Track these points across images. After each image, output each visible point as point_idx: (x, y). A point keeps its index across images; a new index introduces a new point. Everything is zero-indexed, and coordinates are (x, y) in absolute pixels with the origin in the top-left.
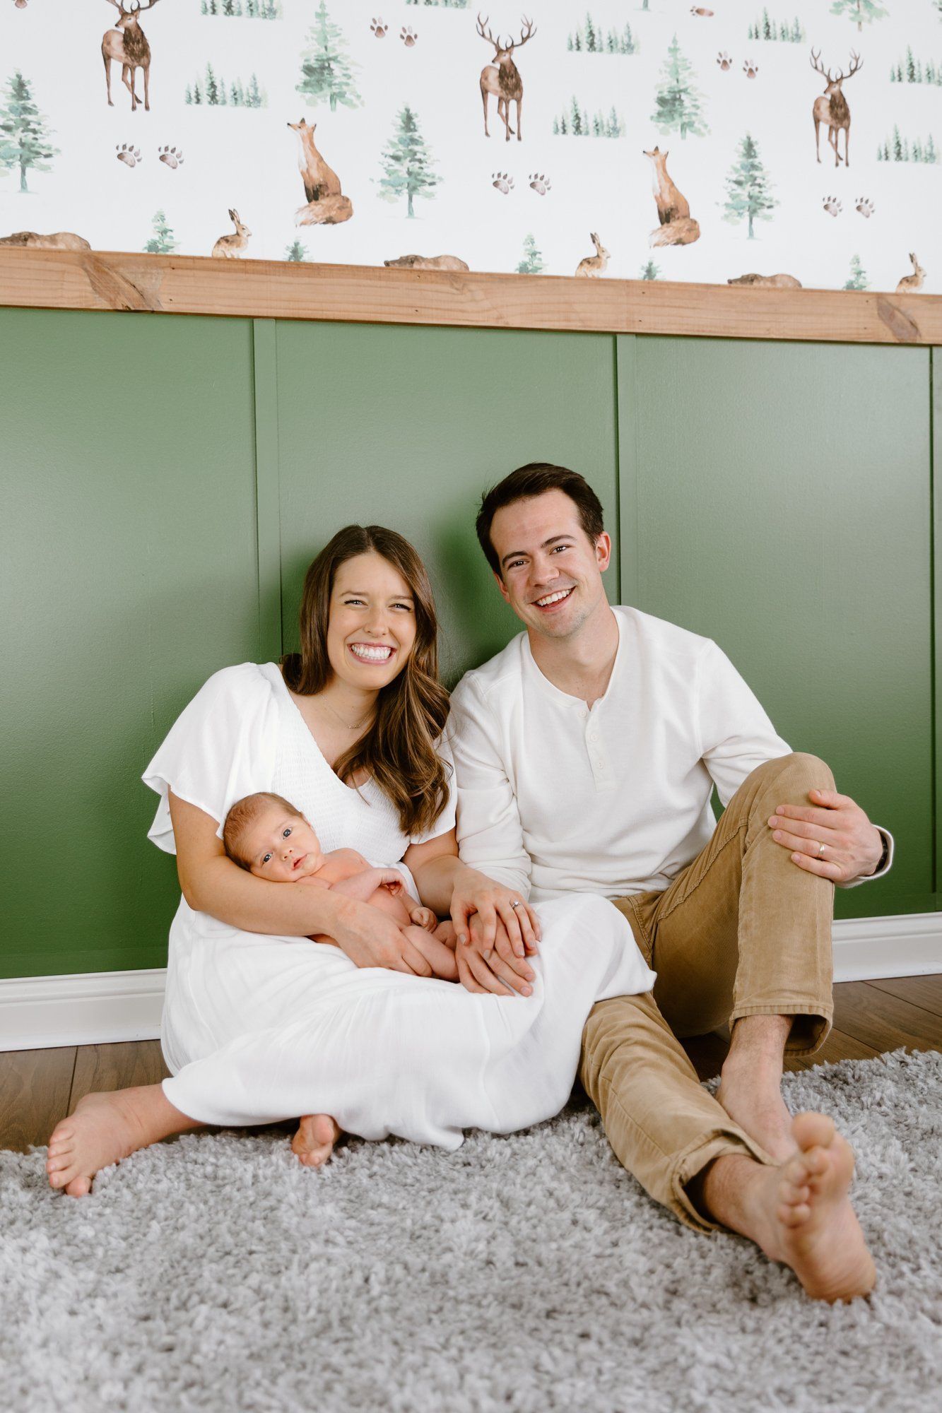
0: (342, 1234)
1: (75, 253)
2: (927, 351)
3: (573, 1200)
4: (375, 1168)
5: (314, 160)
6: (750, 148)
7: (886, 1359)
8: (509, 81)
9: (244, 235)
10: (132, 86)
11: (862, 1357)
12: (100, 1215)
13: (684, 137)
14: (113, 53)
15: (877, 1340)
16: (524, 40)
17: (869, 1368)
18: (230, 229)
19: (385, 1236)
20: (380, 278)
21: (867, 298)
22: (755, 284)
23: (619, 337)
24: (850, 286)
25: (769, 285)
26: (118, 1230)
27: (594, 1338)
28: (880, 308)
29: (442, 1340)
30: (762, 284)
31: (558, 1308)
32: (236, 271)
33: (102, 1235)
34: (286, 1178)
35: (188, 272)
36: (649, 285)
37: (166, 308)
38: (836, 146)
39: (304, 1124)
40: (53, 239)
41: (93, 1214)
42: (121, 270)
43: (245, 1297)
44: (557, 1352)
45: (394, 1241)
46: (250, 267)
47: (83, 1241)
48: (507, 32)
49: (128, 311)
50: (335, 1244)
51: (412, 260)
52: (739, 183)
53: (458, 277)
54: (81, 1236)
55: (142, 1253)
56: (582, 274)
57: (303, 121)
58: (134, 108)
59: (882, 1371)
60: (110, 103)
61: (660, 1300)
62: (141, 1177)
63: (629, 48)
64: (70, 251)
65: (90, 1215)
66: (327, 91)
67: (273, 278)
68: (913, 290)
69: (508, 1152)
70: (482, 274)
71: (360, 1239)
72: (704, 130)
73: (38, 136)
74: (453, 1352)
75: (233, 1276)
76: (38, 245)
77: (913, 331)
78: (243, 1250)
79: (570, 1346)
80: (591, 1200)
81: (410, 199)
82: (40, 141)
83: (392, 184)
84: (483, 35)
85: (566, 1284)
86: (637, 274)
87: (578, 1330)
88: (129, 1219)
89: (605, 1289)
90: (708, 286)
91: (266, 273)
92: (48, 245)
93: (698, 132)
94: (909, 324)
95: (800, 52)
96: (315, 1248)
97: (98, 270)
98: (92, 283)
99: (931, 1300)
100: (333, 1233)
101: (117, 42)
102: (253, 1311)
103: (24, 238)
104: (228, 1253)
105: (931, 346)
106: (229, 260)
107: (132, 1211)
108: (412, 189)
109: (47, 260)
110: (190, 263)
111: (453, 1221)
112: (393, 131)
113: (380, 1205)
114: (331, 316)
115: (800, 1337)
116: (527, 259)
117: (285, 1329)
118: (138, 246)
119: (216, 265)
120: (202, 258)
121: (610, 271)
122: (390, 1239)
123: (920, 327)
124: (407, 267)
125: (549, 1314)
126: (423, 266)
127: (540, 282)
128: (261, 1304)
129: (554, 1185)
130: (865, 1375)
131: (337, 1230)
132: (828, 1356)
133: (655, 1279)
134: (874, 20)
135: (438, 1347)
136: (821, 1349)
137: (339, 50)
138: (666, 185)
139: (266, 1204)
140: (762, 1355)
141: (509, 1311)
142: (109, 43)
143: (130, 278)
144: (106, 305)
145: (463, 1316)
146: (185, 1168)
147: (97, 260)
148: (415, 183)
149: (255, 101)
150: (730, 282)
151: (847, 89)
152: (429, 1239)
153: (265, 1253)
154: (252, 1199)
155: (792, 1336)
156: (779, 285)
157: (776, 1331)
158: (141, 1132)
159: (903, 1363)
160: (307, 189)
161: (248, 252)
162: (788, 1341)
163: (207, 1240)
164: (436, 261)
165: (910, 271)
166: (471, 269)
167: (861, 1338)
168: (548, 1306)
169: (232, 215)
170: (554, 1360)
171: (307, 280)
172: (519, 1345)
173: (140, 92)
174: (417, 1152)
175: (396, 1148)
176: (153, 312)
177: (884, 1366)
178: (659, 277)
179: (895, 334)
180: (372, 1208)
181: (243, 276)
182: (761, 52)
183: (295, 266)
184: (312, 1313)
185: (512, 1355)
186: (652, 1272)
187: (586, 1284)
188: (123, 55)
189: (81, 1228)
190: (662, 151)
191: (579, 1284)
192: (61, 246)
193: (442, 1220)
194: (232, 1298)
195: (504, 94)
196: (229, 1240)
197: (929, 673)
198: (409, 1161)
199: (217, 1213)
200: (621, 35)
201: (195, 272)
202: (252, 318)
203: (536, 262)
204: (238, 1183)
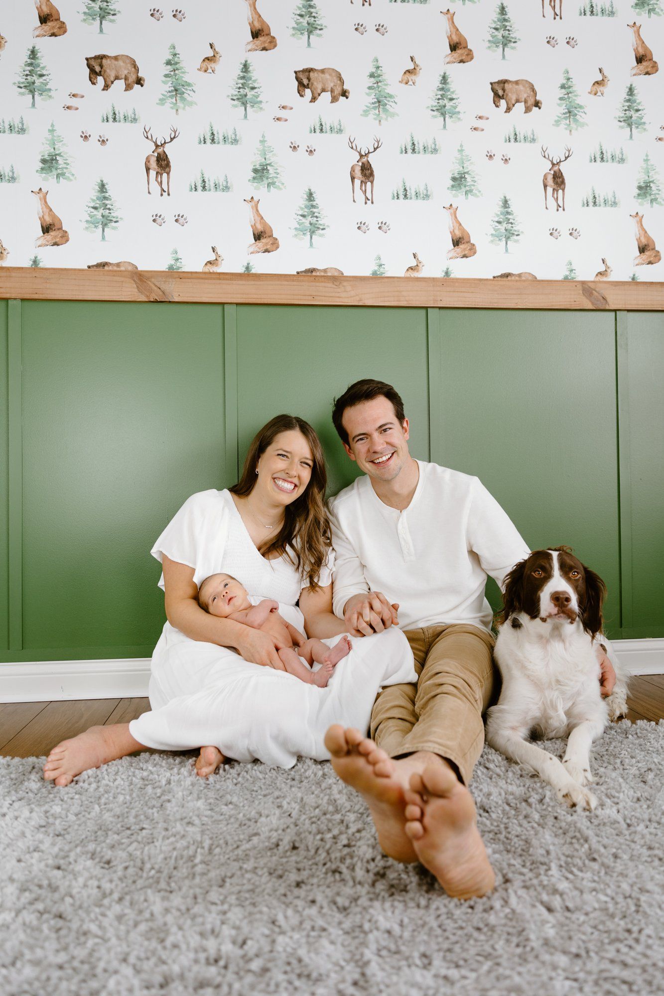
0: (200, 819)
1: (129, 271)
2: (613, 314)
3: (345, 807)
4: (240, 779)
5: (258, 219)
6: (506, 203)
7: (505, 936)
8: (367, 172)
9: (220, 260)
10: (161, 184)
11: (489, 933)
12: (72, 799)
13: (467, 199)
14: (151, 167)
15: (503, 921)
16: (375, 149)
17: (491, 942)
18: (212, 257)
19: (225, 822)
20: (293, 281)
21: (576, 284)
22: (509, 278)
23: (429, 309)
24: (566, 278)
25: (517, 278)
26: (75, 809)
27: (318, 904)
28: (584, 290)
29: (222, 898)
30: (513, 278)
31: (305, 881)
32: (214, 279)
33: (64, 812)
34: (182, 783)
35: (189, 280)
36: (447, 280)
37: (176, 299)
38: (557, 200)
39: (202, 751)
40: (118, 265)
41: (68, 798)
42: (153, 280)
43: (121, 858)
44: (290, 912)
45: (229, 826)
46: (222, 276)
47: (52, 815)
48: (365, 145)
49: (156, 302)
50: (193, 824)
51: (312, 271)
52: (499, 222)
53: (336, 279)
54: (52, 811)
55: (80, 825)
56: (408, 275)
57: (252, 198)
58: (162, 195)
59: (500, 945)
60: (149, 193)
61: (370, 881)
62: (106, 777)
63: (435, 151)
64: (126, 271)
65: (66, 799)
66: (266, 182)
67: (234, 282)
68: (605, 279)
69: (320, 773)
70: (350, 277)
71: (210, 823)
72: (478, 194)
73: (111, 211)
74: (226, 907)
75: (122, 844)
76: (110, 268)
77: (604, 302)
78: (138, 827)
79: (300, 909)
80: (357, 808)
81: (311, 237)
82: (112, 214)
83: (301, 230)
84: (352, 148)
85: (316, 864)
86: (440, 274)
87: (310, 898)
88: (86, 802)
89: (340, 870)
90: (480, 280)
91: (231, 280)
92: (115, 268)
93: (475, 195)
94: (601, 298)
95: (536, 148)
96: (179, 827)
97: (141, 280)
98: (137, 287)
99: (548, 894)
100: (194, 818)
101: (153, 161)
102: (120, 868)
103: (103, 265)
104: (129, 829)
105: (615, 311)
106: (210, 273)
107: (91, 797)
108: (312, 233)
109: (114, 276)
110: (190, 275)
111: (267, 816)
112: (302, 201)
113: (231, 803)
114: (266, 301)
115: (452, 914)
116: (376, 268)
117: (134, 882)
118: (163, 267)
119: (203, 276)
120: (196, 273)
121: (424, 273)
122: (228, 824)
123: (608, 300)
124: (309, 274)
125: (298, 885)
126: (318, 274)
127: (383, 280)
128: (127, 864)
129: (337, 796)
130: (488, 948)
131: (198, 816)
132: (466, 931)
133: (372, 866)
134: (579, 128)
135: (218, 902)
136: (464, 925)
137: (272, 160)
138: (457, 225)
139: (164, 798)
140: (423, 926)
141: (274, 880)
142: (149, 162)
143: (157, 284)
144: (144, 299)
145: (245, 881)
146: (134, 772)
147: (140, 275)
148: (314, 229)
149: (227, 188)
150: (494, 277)
151: (563, 168)
152: (249, 826)
153: (150, 829)
154: (158, 795)
155: (447, 913)
156: (523, 278)
157: (438, 909)
158: (114, 750)
159: (515, 940)
160: (254, 234)
161: (222, 268)
162: (443, 917)
163: (120, 819)
164: (325, 271)
165: (603, 269)
166: (345, 275)
167: (492, 919)
168: (299, 879)
169: (214, 249)
170: (286, 917)
171: (253, 282)
172: (267, 906)
173: (165, 187)
174: (268, 771)
175: (255, 768)
176: (170, 302)
177: (502, 943)
178: (452, 276)
179: (593, 303)
180: (226, 805)
181: (219, 281)
182: (512, 149)
183: (248, 275)
184: (153, 872)
185: (261, 912)
186: (373, 860)
187: (329, 865)
188: (156, 167)
189: (54, 807)
190: (454, 206)
191: (325, 864)
192: (122, 269)
193: (261, 815)
194: (113, 859)
195: (363, 179)
196: (132, 820)
197: (616, 499)
198: (261, 776)
199: (135, 802)
200: (430, 144)
201: (192, 280)
202: (223, 304)
203: (382, 270)
204: (157, 784)
